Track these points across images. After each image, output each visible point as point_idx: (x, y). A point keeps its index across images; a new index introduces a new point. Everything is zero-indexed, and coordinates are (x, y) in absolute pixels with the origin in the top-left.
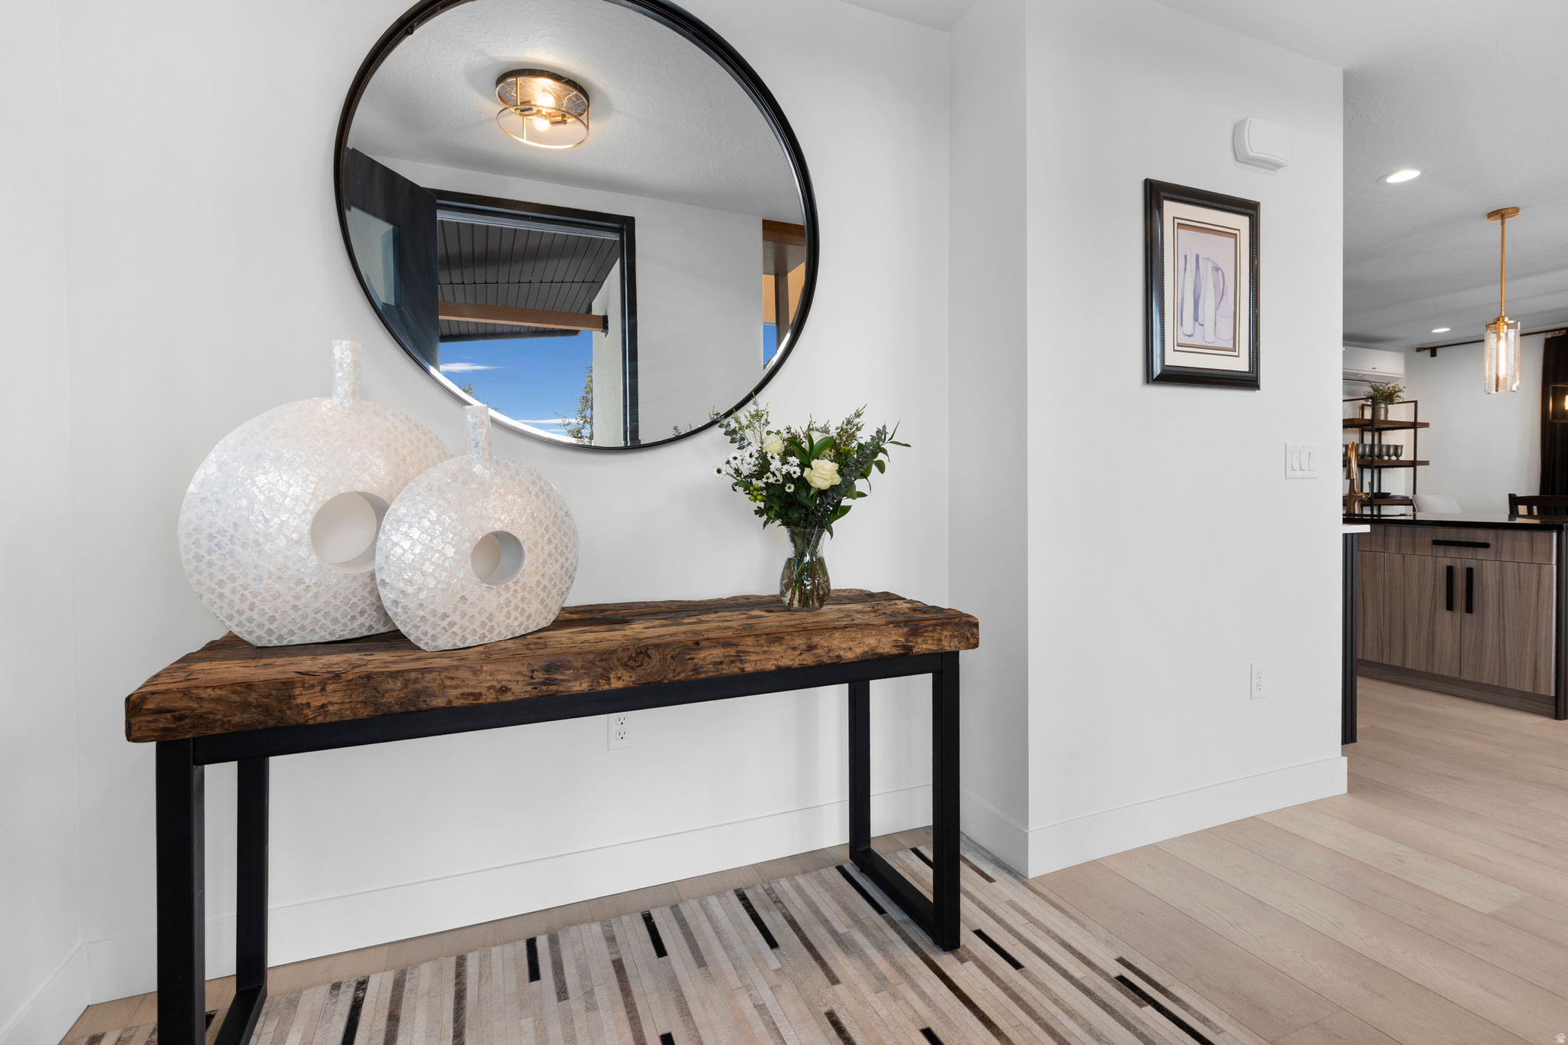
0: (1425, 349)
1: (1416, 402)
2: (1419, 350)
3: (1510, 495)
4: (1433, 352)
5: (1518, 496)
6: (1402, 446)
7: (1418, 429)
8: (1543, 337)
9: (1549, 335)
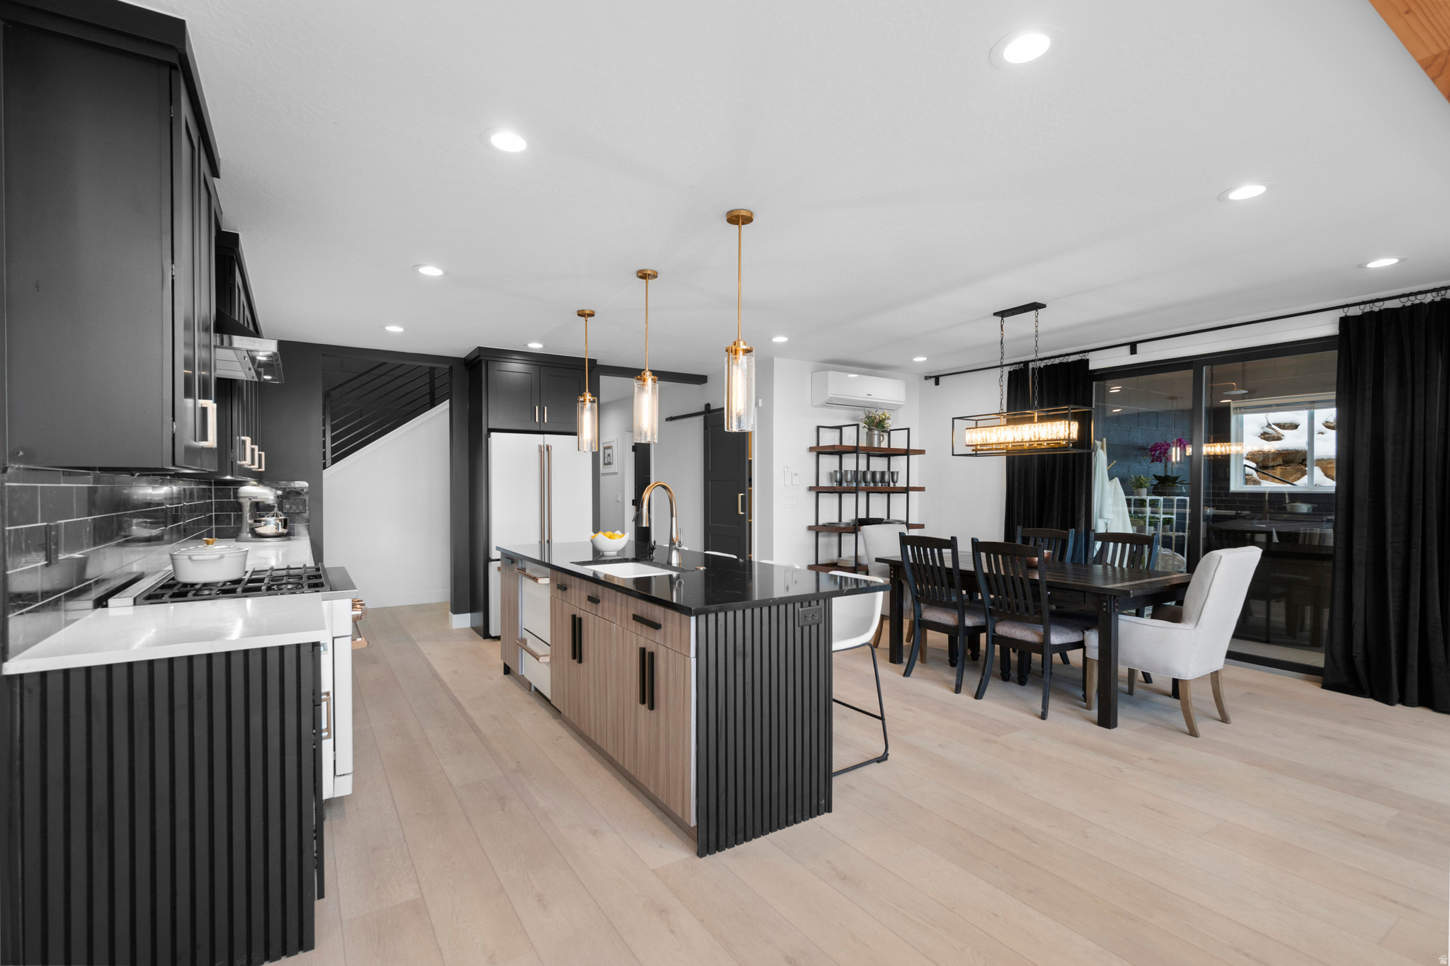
0: (931, 377)
1: (908, 429)
2: (927, 378)
3: (973, 539)
4: (937, 380)
5: (980, 541)
6: (898, 472)
7: (910, 456)
8: (1007, 370)
9: (1012, 368)
